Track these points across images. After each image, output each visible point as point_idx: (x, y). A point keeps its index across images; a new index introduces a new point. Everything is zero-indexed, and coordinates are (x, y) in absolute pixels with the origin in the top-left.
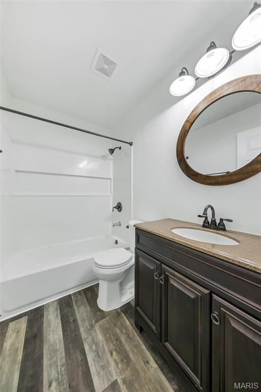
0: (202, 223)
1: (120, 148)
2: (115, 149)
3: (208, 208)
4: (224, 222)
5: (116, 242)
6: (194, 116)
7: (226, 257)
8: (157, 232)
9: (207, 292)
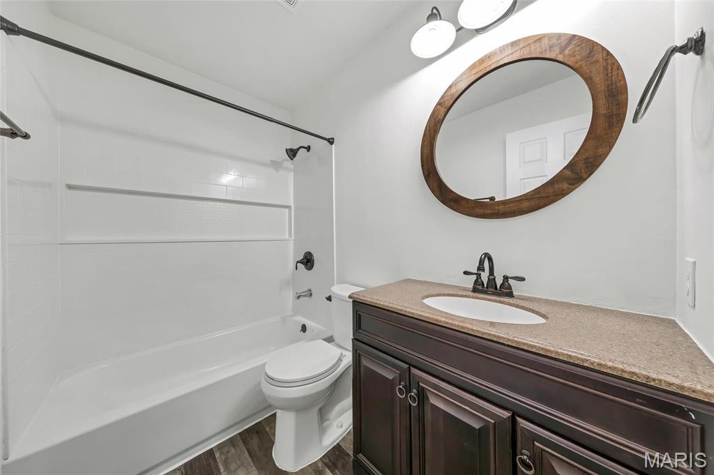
0: (471, 286)
1: (308, 149)
2: (298, 149)
3: (485, 258)
4: (511, 281)
5: (304, 328)
6: (452, 95)
7: (543, 349)
8: (399, 308)
9: (506, 414)
